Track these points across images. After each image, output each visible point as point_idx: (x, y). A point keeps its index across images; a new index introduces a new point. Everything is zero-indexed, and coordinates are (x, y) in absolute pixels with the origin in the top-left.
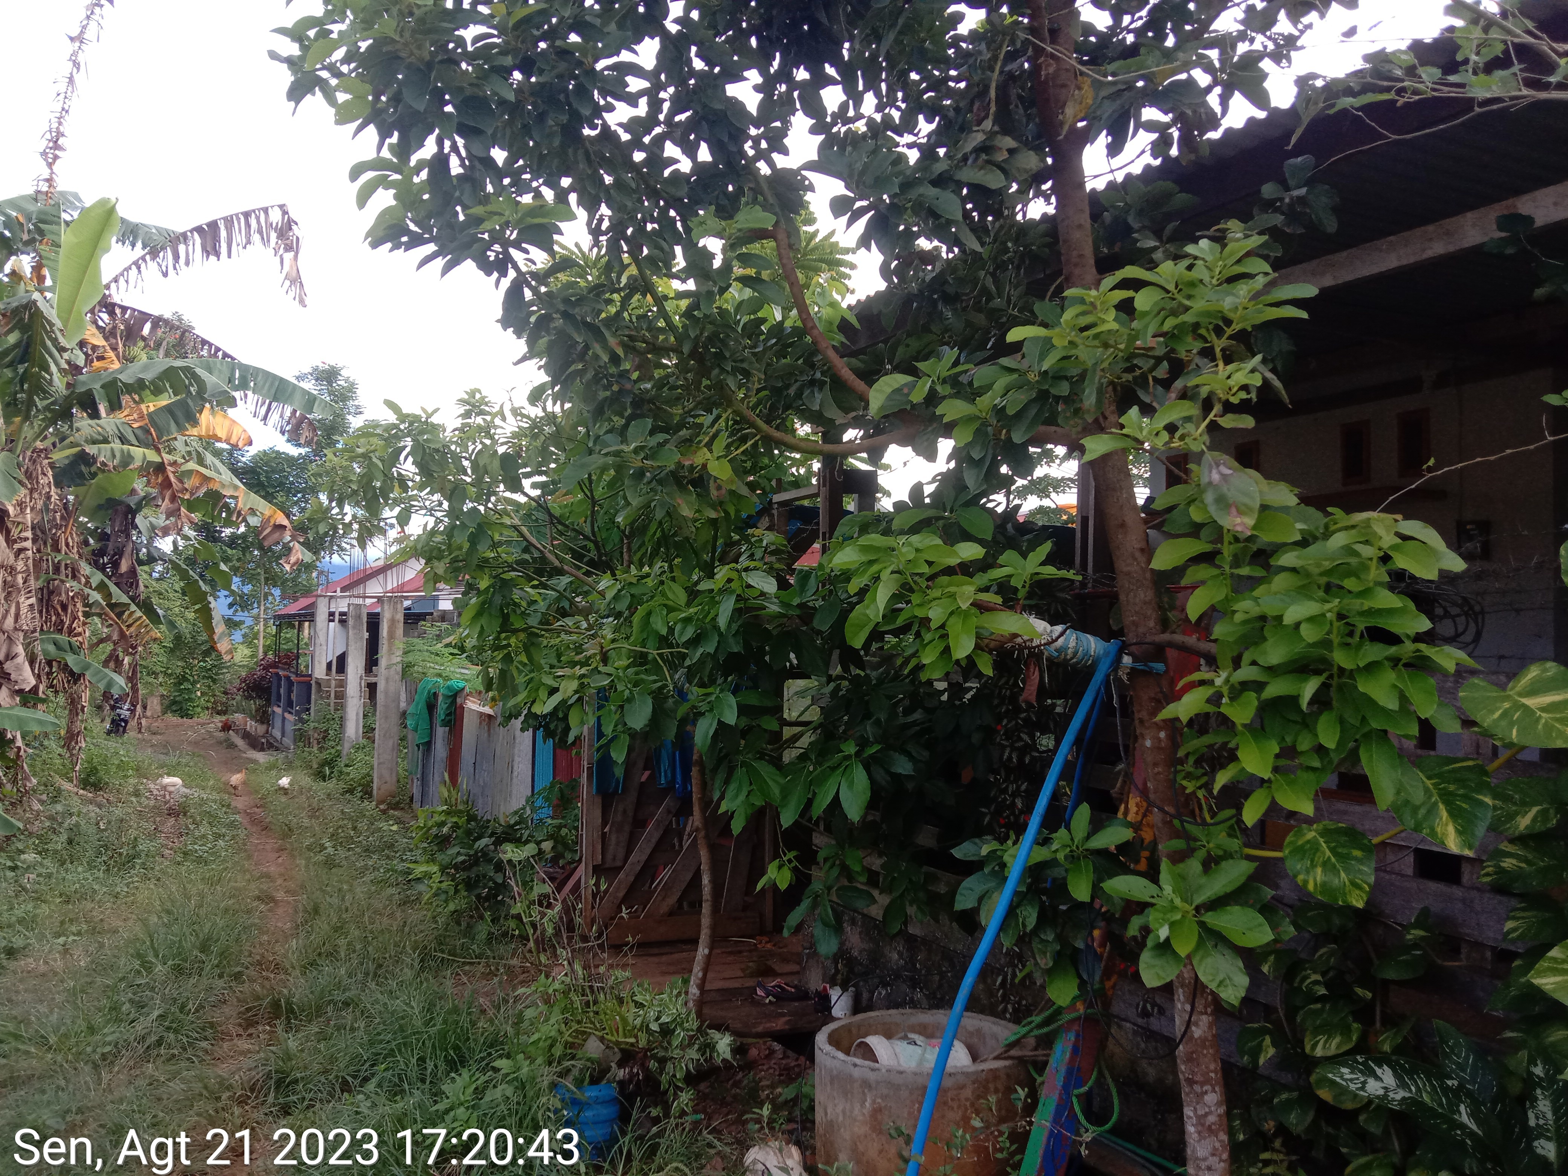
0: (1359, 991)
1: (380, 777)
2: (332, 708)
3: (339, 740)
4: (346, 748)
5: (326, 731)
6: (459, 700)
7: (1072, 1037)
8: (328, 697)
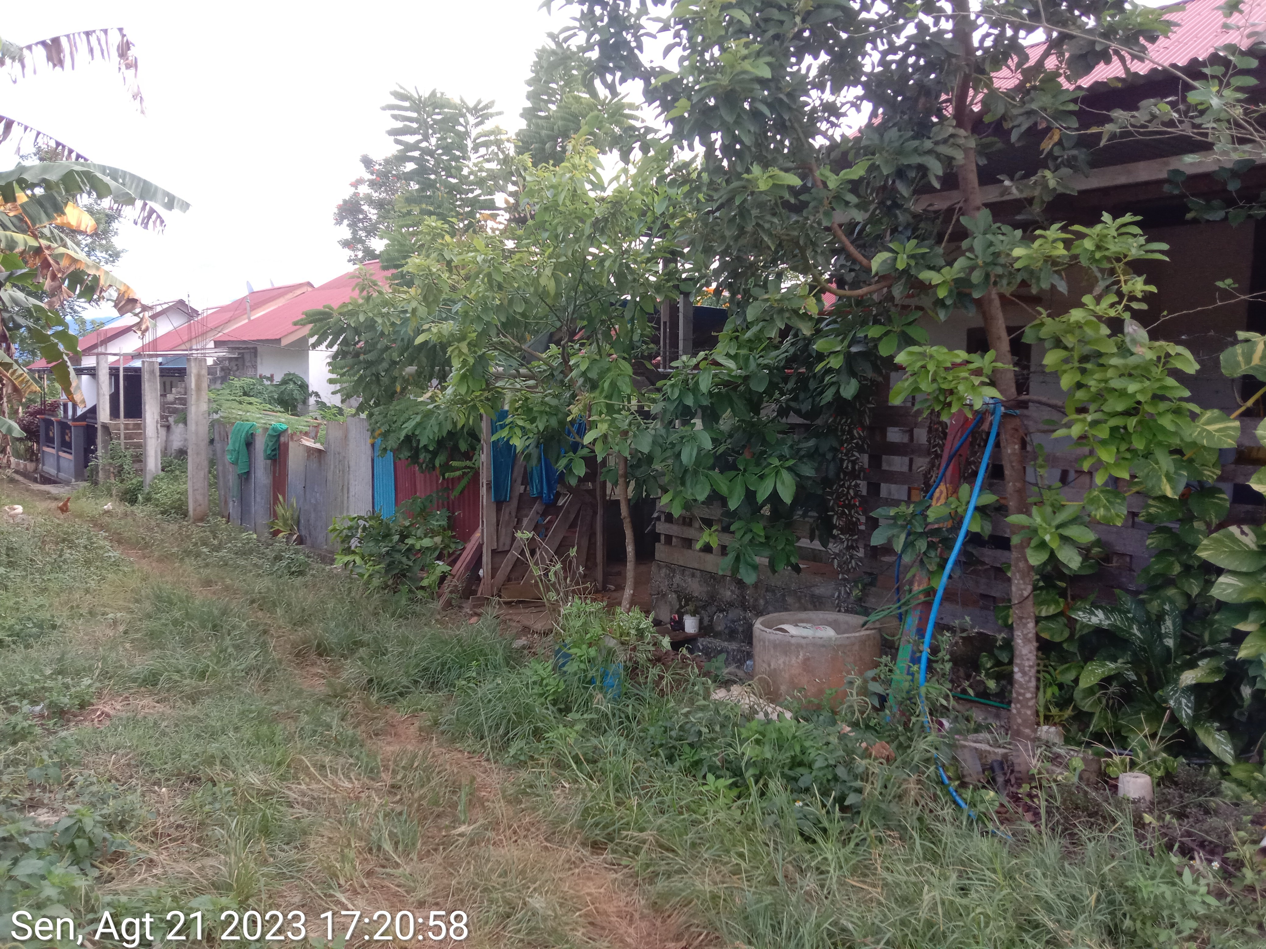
0: (1059, 583)
1: (195, 501)
2: (123, 447)
3: (141, 471)
4: (148, 479)
5: (121, 466)
6: (282, 439)
7: (918, 612)
8: (119, 438)
